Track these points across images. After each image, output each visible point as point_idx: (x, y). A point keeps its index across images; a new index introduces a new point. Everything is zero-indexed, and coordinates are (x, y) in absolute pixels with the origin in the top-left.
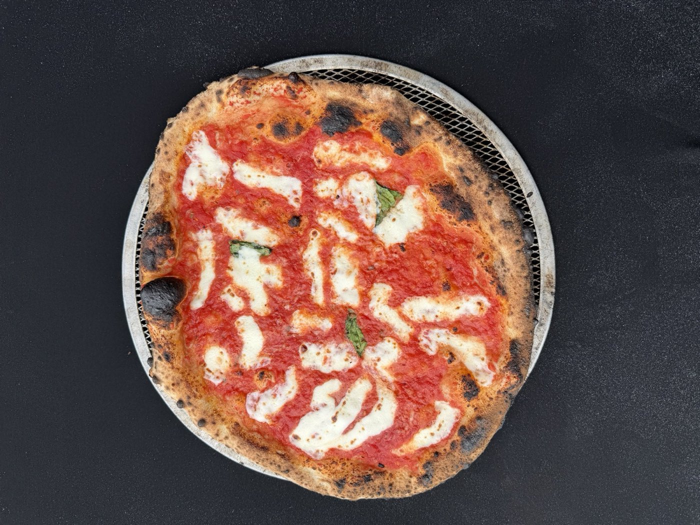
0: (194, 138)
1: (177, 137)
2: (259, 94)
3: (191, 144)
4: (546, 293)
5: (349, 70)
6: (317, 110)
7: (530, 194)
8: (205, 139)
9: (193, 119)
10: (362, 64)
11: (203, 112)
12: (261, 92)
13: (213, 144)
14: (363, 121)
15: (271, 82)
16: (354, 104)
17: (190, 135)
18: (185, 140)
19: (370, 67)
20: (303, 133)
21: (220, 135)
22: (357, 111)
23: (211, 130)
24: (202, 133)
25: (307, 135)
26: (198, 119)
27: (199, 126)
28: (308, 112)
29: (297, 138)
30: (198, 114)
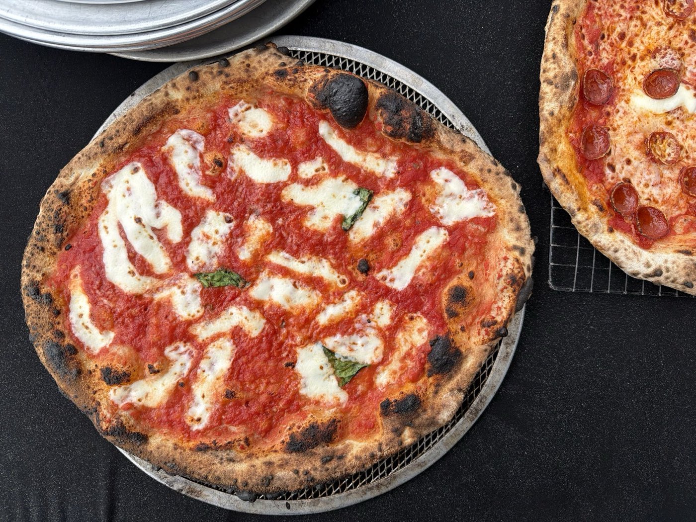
0: (491, 204)
1: (500, 190)
2: (502, 291)
3: (485, 198)
4: (183, 485)
5: (485, 382)
6: (461, 339)
7: (288, 506)
8: (484, 214)
9: (510, 213)
10: (484, 397)
11: (511, 226)
12: (504, 294)
13: (476, 220)
14: (431, 380)
15: (508, 308)
16: (451, 378)
17: (495, 202)
18: (492, 195)
19: (478, 403)
20: (446, 315)
21: (481, 232)
22: (443, 378)
23: (491, 224)
24: (491, 214)
25: (442, 318)
26: (507, 218)
27: (500, 215)
28: (463, 329)
29: (443, 307)
30: (511, 220)
